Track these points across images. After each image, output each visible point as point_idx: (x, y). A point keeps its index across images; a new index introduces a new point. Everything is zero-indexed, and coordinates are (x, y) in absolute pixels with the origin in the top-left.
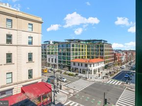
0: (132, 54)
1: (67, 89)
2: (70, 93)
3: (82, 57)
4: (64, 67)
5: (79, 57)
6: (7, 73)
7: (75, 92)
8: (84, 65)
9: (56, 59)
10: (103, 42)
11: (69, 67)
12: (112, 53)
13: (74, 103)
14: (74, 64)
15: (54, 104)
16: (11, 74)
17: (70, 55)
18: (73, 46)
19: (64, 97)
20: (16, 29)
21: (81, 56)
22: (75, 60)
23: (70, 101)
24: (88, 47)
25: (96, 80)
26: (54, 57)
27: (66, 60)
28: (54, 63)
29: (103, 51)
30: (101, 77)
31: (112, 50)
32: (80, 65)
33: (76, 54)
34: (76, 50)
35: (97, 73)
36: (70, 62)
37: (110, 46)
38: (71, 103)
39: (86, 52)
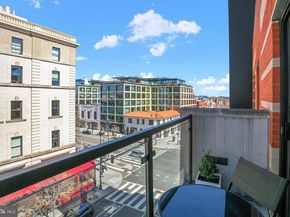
0: (224, 102)
1: (120, 165)
2: (127, 170)
3: (144, 109)
4: (111, 126)
5: (138, 109)
6: (12, 139)
7: (134, 168)
8: (147, 122)
9: (95, 113)
10: (178, 82)
11: (121, 127)
12: (194, 102)
13: (135, 185)
14: (130, 121)
15: (100, 189)
16: (19, 140)
17: (122, 104)
18: (128, 88)
19: (117, 176)
20: (30, 56)
21: (141, 106)
22: (131, 114)
23: (128, 183)
24: (153, 90)
25: (169, 147)
26: (93, 110)
27: (115, 114)
28: (92, 119)
29: (178, 97)
30: (176, 142)
31: (194, 96)
32: (141, 122)
33: (133, 103)
34: (133, 96)
35: (170, 134)
36: (122, 118)
37: (190, 88)
38: (130, 185)
39: (150, 99)
